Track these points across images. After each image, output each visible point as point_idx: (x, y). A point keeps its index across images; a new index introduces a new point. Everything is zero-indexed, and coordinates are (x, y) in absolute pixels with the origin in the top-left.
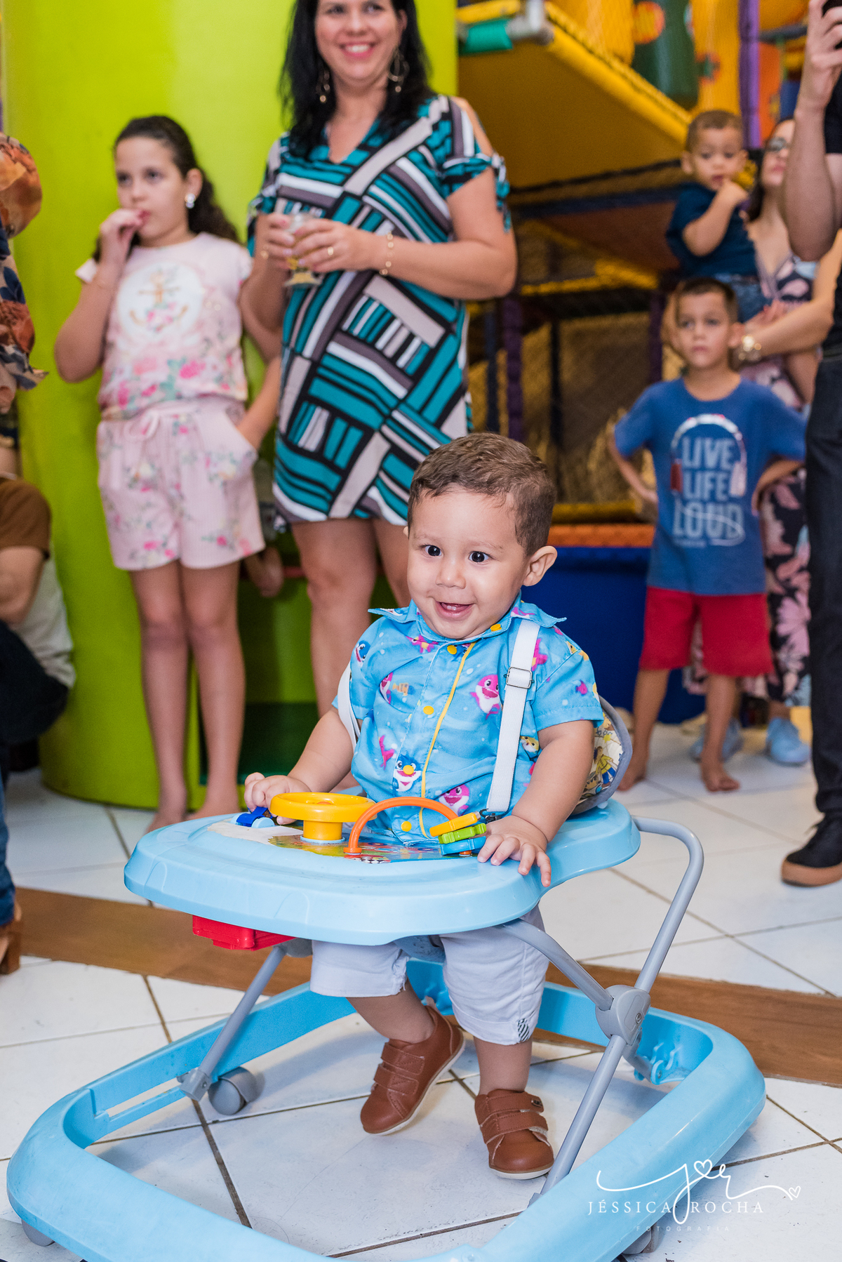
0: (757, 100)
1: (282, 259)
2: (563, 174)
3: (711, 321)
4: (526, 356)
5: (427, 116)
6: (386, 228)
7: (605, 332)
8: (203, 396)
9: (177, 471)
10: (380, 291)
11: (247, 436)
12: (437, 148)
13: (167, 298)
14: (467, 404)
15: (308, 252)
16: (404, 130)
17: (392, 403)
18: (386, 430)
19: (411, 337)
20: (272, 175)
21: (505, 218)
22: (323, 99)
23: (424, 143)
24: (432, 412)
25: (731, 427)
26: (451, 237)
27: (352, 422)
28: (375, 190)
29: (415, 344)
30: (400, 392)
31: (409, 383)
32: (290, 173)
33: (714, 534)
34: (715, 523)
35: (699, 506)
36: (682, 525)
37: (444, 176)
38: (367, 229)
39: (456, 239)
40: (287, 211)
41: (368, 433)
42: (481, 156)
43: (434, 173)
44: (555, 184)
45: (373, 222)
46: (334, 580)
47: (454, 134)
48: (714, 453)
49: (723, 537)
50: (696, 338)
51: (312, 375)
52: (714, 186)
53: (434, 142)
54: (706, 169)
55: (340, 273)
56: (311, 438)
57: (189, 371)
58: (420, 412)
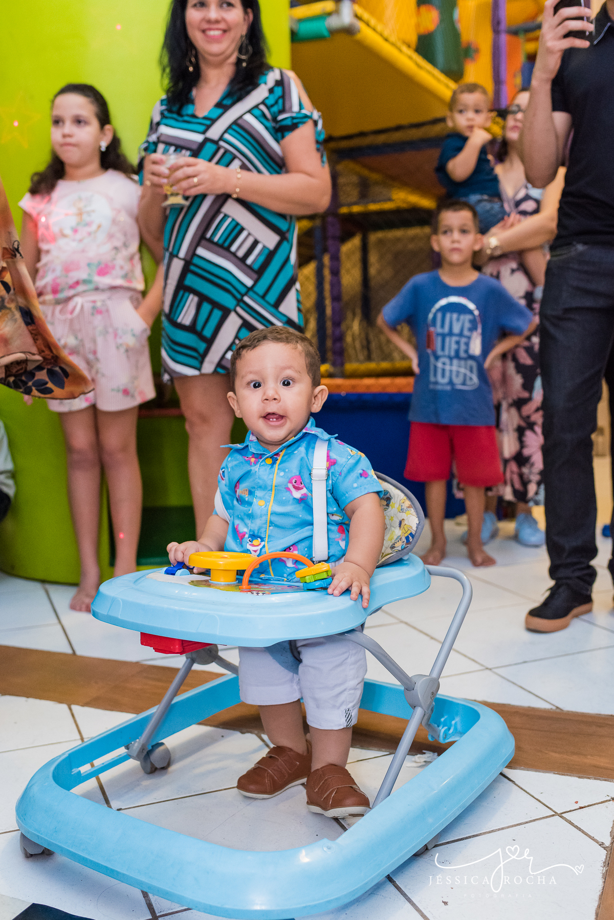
0: (505, 74)
1: (160, 186)
2: (368, 127)
3: (463, 231)
4: (343, 257)
5: (265, 83)
6: (236, 164)
7: (398, 240)
8: (113, 288)
9: (94, 341)
10: (232, 210)
11: (144, 317)
12: (272, 106)
13: (86, 218)
14: (297, 290)
15: (179, 181)
16: (248, 93)
17: (243, 290)
18: (239, 309)
19: (256, 243)
20: (154, 126)
21: (322, 156)
22: (191, 69)
23: (263, 103)
24: (272, 297)
25: (471, 306)
26: (284, 170)
27: (215, 305)
28: (227, 136)
29: (259, 248)
30: (249, 282)
31: (255, 276)
32: (167, 125)
33: (457, 381)
34: (458, 372)
35: (447, 361)
36: (435, 375)
37: (278, 126)
38: (222, 165)
39: (287, 172)
40: (165, 152)
41: (226, 312)
42: (304, 111)
43: (270, 124)
44: (362, 134)
45: (227, 160)
46: (204, 419)
47: (285, 96)
48: (458, 323)
49: (464, 384)
50: (453, 242)
51: (185, 271)
52: (467, 134)
53: (270, 102)
54: (461, 121)
55: (204, 196)
56: (186, 317)
57: (103, 271)
58: (263, 297)
